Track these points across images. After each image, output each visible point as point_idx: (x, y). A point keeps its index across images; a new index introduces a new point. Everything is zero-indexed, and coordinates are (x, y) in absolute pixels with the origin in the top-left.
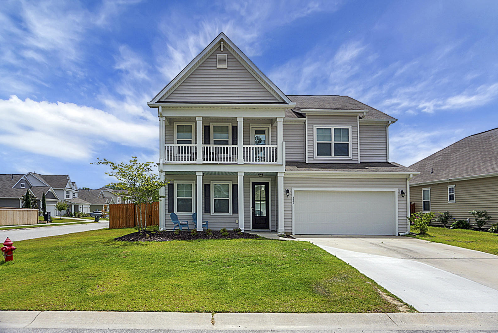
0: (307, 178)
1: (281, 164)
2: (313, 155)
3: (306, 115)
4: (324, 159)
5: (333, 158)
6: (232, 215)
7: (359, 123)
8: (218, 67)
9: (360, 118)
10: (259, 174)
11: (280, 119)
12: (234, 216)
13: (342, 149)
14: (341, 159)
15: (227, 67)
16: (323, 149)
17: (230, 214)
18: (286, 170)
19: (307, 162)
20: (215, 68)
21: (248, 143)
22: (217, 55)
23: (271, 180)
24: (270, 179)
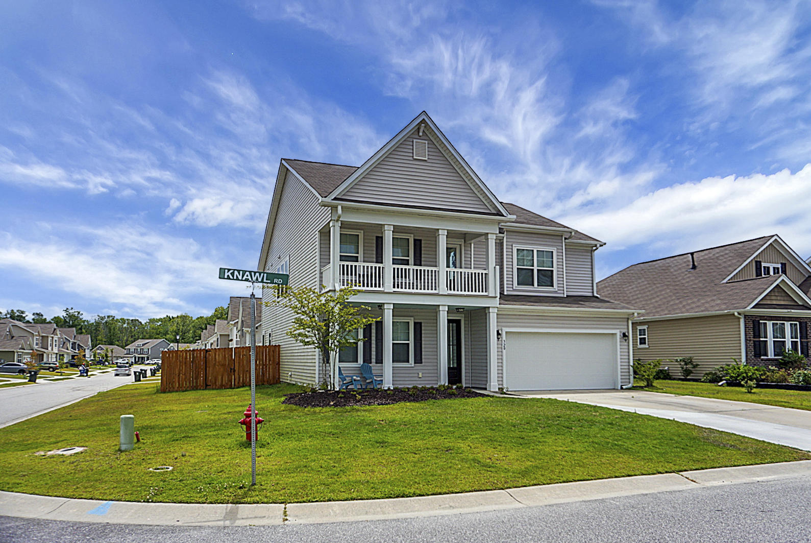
0: (520, 315)
1: (494, 295)
2: (513, 285)
3: (505, 230)
4: (526, 290)
5: (536, 289)
6: (413, 365)
7: (565, 245)
8: (415, 157)
9: (565, 239)
10: (457, 309)
11: (492, 235)
12: (415, 368)
13: (546, 278)
14: (545, 291)
15: (426, 159)
16: (525, 277)
17: (411, 364)
18: (500, 304)
19: (505, 293)
20: (411, 158)
21: (434, 264)
22: (415, 140)
23: (465, 317)
24: (463, 315)
